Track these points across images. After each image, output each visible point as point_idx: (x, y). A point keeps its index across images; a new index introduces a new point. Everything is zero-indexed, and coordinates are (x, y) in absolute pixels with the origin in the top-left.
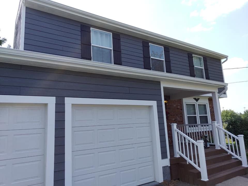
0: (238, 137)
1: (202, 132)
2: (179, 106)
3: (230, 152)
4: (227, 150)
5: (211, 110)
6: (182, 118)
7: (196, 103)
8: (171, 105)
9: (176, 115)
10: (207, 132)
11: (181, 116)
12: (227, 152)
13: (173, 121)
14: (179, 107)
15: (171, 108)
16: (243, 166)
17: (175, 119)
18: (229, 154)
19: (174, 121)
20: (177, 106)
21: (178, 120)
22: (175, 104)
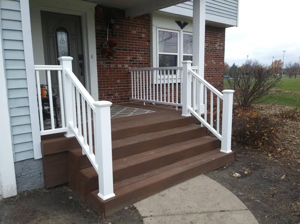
0: (223, 93)
1: (173, 84)
2: (144, 33)
3: (204, 122)
4: (201, 119)
5: (208, 47)
6: (147, 56)
7: (179, 31)
8: (126, 31)
9: (136, 51)
10: (177, 85)
11: (145, 54)
12: (199, 123)
13: (127, 61)
14: (143, 35)
15: (126, 36)
16: (221, 151)
17: (133, 58)
18: (202, 126)
19: (130, 61)
20: (139, 32)
21: (140, 61)
22: (135, 29)
